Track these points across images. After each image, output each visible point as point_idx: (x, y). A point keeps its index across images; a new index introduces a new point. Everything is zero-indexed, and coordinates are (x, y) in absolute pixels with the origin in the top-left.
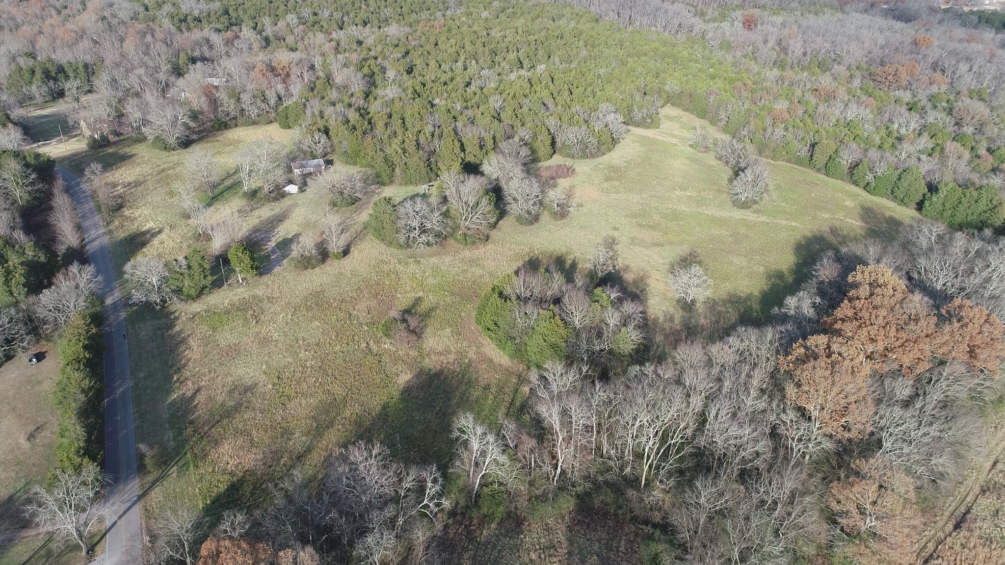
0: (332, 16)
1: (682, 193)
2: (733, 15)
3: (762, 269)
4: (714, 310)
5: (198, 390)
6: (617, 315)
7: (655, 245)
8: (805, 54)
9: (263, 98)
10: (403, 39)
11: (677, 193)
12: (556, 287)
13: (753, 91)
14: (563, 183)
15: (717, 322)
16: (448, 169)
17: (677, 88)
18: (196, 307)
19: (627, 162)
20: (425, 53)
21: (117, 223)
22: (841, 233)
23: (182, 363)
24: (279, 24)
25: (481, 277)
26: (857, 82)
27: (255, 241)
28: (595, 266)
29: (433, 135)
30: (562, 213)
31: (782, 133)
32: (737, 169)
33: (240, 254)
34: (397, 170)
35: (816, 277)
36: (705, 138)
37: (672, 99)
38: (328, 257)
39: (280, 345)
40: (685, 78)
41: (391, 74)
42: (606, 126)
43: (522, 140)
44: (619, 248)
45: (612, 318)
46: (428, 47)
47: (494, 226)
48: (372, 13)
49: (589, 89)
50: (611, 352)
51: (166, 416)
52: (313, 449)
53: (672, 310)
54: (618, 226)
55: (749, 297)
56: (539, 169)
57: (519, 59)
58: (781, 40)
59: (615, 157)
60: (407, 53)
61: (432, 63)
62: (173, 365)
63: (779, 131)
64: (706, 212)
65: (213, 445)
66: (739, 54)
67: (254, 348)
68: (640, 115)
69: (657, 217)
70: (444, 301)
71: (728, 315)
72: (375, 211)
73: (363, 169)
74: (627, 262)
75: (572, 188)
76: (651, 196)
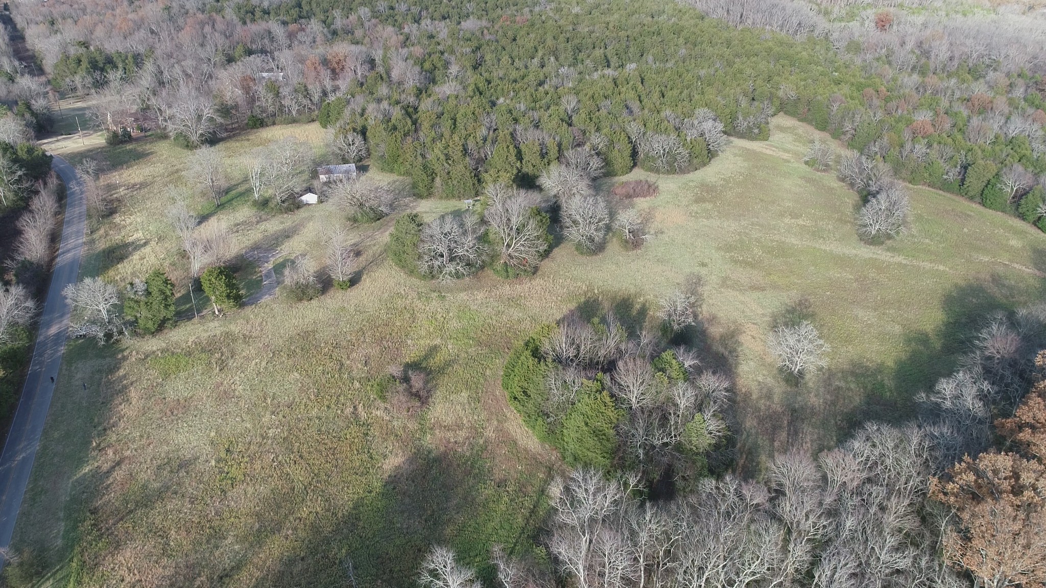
0: (410, 10)
1: (793, 221)
2: (864, 14)
3: (898, 329)
4: (830, 385)
5: (119, 464)
6: (690, 393)
7: (754, 288)
8: (951, 59)
9: (305, 93)
10: (478, 34)
11: (787, 220)
12: (613, 345)
13: (887, 100)
14: (642, 203)
15: (834, 403)
16: (495, 181)
17: (793, 94)
18: (153, 344)
19: (724, 180)
20: (500, 48)
21: (102, 231)
22: (1007, 282)
23: (112, 421)
24: (351, 17)
25: (519, 321)
26: (1019, 92)
27: (250, 261)
28: (670, 316)
29: (485, 140)
30: (635, 241)
31: (924, 150)
32: (865, 193)
33: (213, 280)
34: (438, 180)
35: (980, 349)
36: (825, 153)
37: (785, 107)
38: (332, 286)
39: (242, 404)
40: (803, 83)
41: (454, 69)
42: (702, 135)
43: (594, 148)
44: (705, 290)
45: (684, 397)
46: (503, 42)
47: (546, 254)
48: (453, 8)
49: (686, 92)
50: (679, 447)
51: (64, 498)
52: (246, 564)
53: (770, 381)
54: (706, 261)
55: (880, 369)
56: (613, 185)
57: (605, 56)
58: (921, 43)
59: (710, 173)
60: (478, 48)
61: (505, 59)
62: (100, 424)
63: (920, 148)
64: (823, 247)
65: (111, 549)
66: (869, 57)
67: (208, 406)
68: (746, 124)
69: (758, 252)
70: (467, 353)
71: (850, 394)
72: (397, 230)
73: (401, 178)
74: (714, 310)
75: (652, 209)
76: (753, 224)
